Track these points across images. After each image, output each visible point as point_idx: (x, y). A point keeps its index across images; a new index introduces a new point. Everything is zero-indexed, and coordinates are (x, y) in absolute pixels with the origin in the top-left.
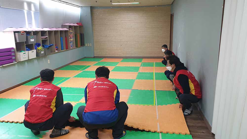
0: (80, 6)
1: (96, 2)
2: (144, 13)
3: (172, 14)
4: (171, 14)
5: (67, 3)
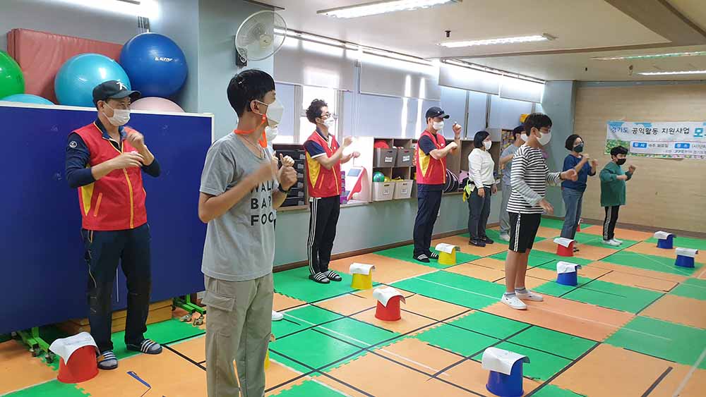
0: (543, 80)
1: (586, 69)
5: (508, 72)
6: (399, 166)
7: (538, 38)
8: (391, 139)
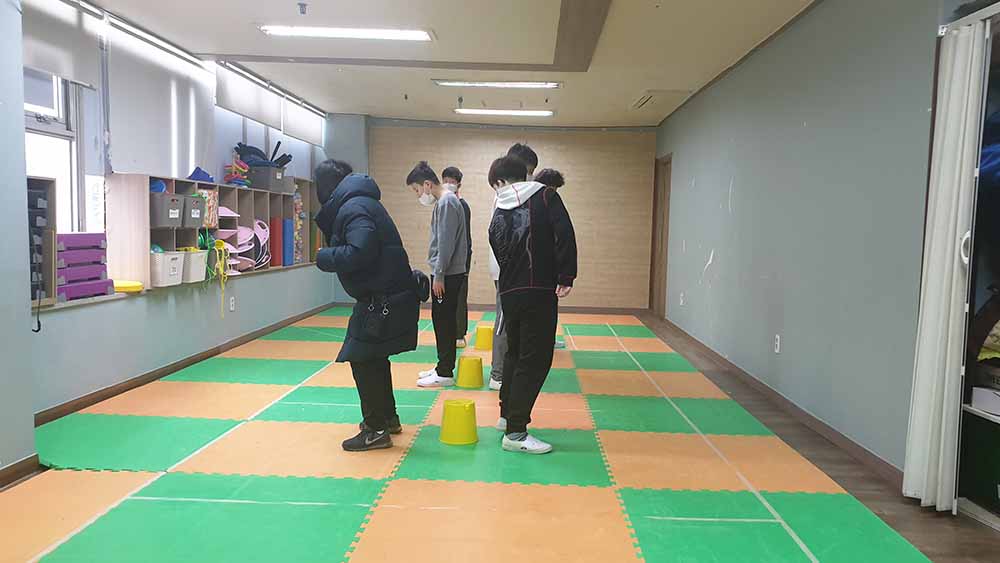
0: (325, 113)
1: (406, 98)
3: (659, 157)
6: (187, 226)
8: (171, 180)
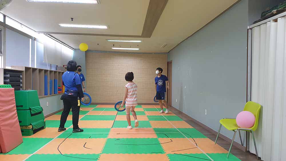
0: (73, 49)
1: (98, 45)
2: (141, 60)
4: (168, 62)
7: (105, 27)
